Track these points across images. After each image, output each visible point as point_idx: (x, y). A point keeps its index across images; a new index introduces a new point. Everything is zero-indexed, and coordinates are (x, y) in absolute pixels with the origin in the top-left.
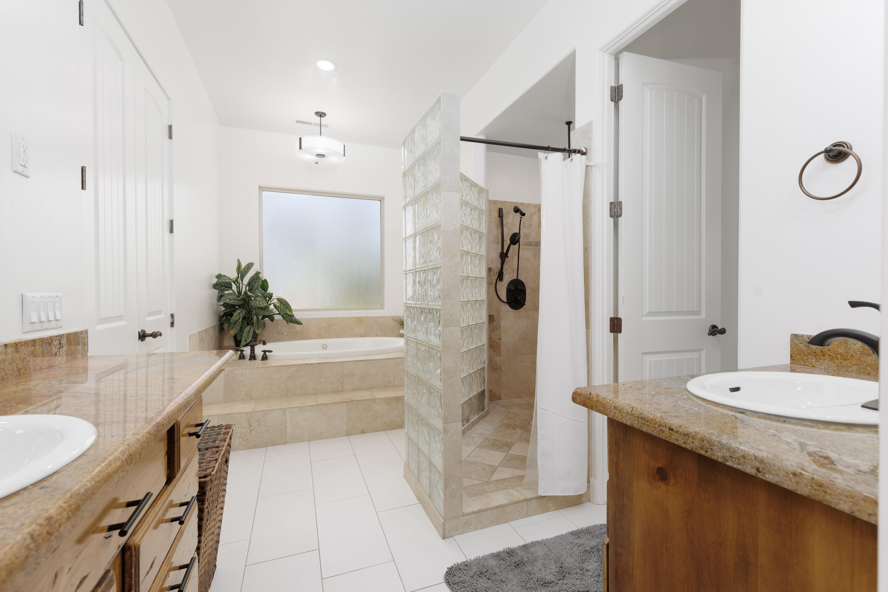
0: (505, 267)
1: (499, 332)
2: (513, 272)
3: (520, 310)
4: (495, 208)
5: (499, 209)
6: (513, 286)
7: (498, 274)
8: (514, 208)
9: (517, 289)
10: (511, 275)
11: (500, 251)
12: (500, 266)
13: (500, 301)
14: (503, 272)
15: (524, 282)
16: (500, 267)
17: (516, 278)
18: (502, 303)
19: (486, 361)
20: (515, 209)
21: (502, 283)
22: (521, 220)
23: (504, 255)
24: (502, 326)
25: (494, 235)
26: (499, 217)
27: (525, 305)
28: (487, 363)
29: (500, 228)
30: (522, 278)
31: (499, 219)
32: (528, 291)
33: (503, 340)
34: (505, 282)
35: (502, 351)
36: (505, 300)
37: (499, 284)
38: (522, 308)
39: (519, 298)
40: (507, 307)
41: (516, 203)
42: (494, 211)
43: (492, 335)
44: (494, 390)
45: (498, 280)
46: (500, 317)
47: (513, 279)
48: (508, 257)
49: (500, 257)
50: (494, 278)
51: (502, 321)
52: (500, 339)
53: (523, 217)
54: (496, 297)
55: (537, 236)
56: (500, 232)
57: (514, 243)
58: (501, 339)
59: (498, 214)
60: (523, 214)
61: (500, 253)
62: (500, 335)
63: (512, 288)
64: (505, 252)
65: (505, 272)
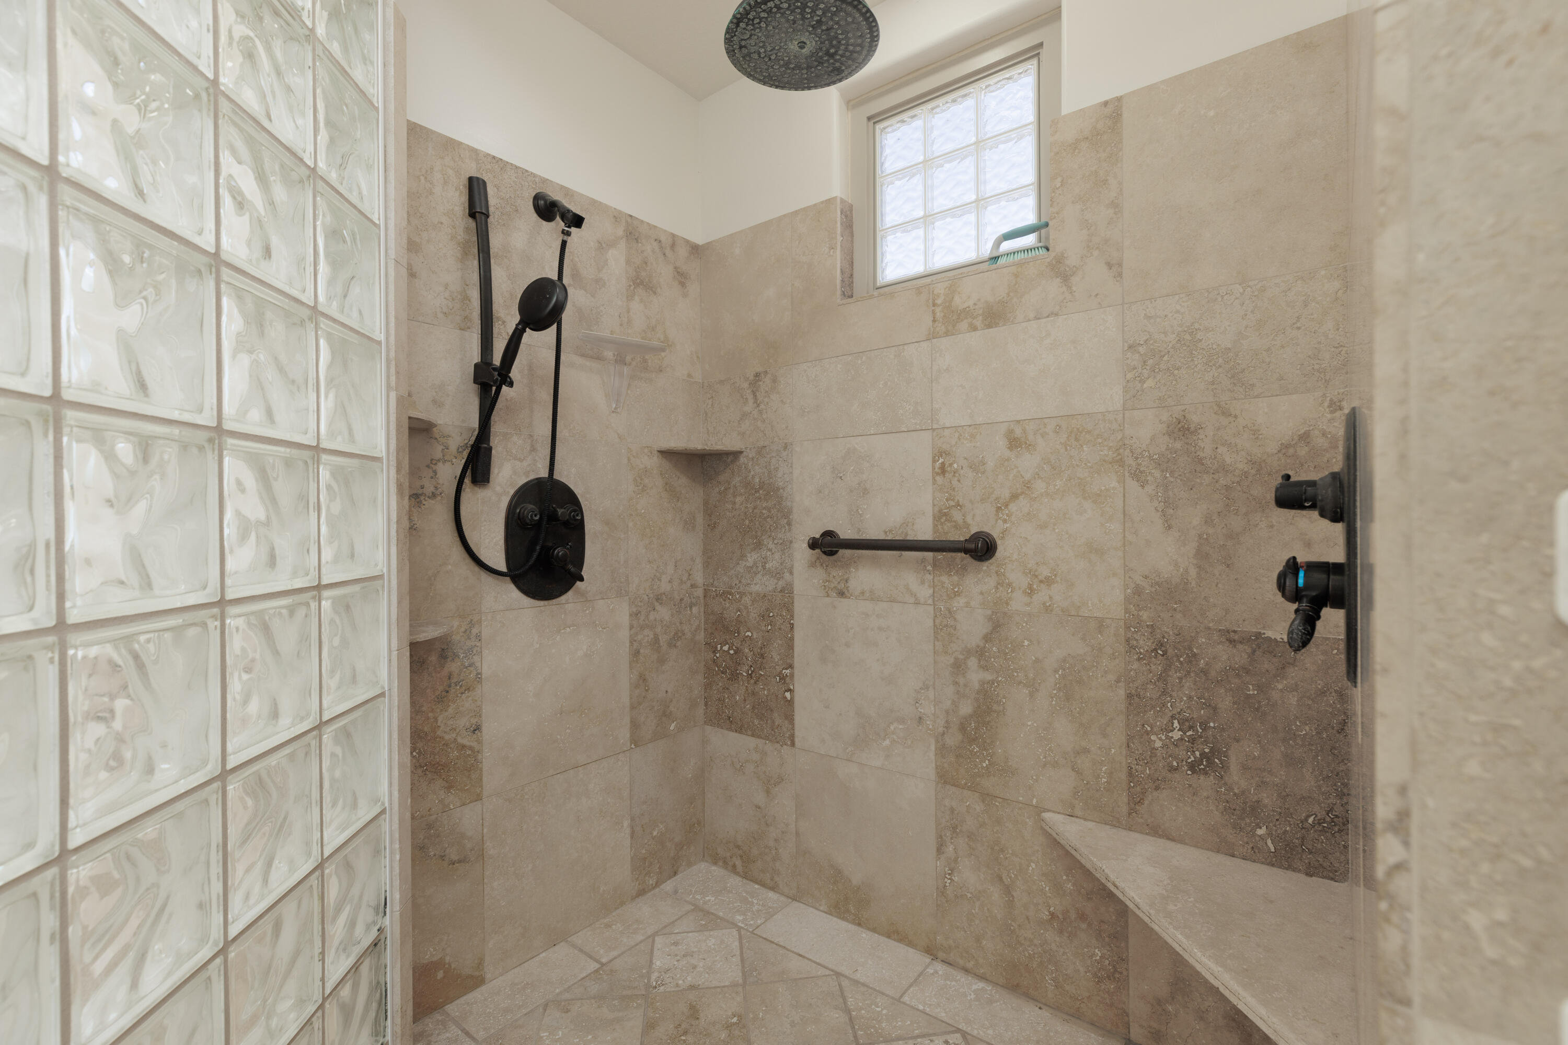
0: (498, 427)
1: (475, 701)
2: (533, 449)
3: (563, 598)
4: (450, 172)
5: (471, 179)
6: (531, 506)
7: (465, 454)
8: (537, 198)
9: (553, 517)
10: (525, 464)
11: (477, 358)
12: (475, 422)
13: (476, 569)
14: (490, 449)
15: (578, 491)
16: (476, 425)
17: (544, 473)
18: (485, 576)
19: (396, 898)
20: (541, 203)
21: (483, 494)
22: (564, 244)
23: (496, 373)
24: (486, 671)
25: (446, 286)
26: (472, 215)
27: (581, 579)
28: (397, 907)
29: (476, 263)
30: (566, 474)
31: (472, 223)
32: (591, 526)
33: (490, 730)
34: (498, 489)
35: (485, 779)
36: (503, 567)
37: (473, 498)
38: (570, 593)
39: (560, 552)
40: (511, 593)
41: (544, 181)
42: (446, 183)
43: (440, 719)
44: (447, 959)
45: (467, 481)
46: (479, 637)
47: (532, 477)
48: (511, 384)
49: (475, 382)
50: (449, 471)
51: (485, 652)
52: (477, 729)
53: (573, 230)
54: (457, 551)
55: (621, 325)
56: (475, 278)
57: (540, 326)
58: (484, 729)
59: (465, 198)
60: (577, 221)
61: (476, 365)
62: (478, 714)
63: (531, 511)
64: (497, 360)
65: (500, 449)
